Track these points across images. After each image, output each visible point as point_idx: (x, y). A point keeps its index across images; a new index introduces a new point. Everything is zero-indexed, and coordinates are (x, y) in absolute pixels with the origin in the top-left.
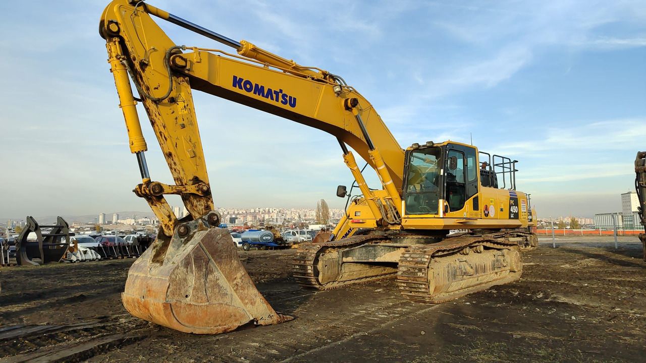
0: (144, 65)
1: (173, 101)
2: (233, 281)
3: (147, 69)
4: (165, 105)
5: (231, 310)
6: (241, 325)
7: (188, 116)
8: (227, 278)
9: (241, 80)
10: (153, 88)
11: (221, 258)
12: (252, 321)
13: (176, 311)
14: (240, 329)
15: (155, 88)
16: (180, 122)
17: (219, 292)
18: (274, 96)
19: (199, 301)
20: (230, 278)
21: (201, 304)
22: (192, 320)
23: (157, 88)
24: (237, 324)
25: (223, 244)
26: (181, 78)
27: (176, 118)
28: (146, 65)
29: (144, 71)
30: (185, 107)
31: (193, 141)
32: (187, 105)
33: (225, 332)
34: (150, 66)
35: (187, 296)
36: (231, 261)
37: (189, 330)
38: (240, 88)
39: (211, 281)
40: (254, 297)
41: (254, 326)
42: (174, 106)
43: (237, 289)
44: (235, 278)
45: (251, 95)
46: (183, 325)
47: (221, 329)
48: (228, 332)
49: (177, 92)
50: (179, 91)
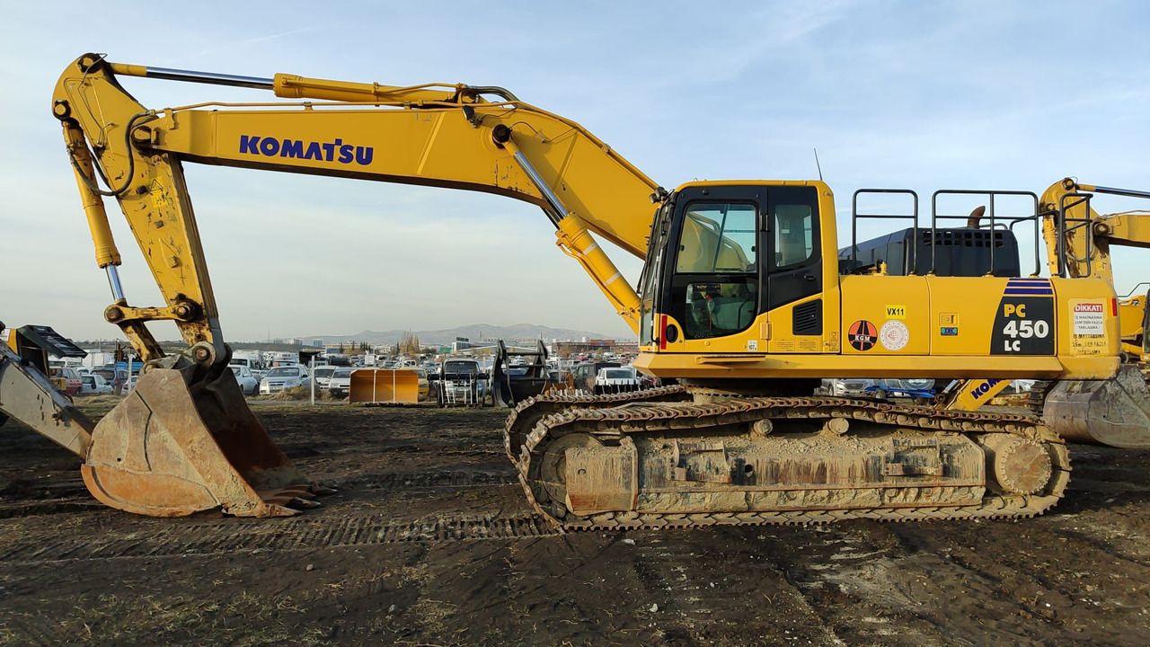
0: (100, 150)
1: (143, 190)
2: (187, 444)
3: (105, 155)
4: (132, 198)
5: (185, 486)
6: (198, 510)
7: (167, 210)
8: (177, 440)
9: (256, 139)
10: (113, 179)
11: (167, 411)
12: (219, 508)
13: (102, 478)
14: (195, 515)
15: (117, 178)
16: (156, 217)
17: (168, 458)
18: (324, 153)
19: (136, 467)
20: (180, 440)
21: (138, 473)
22: (126, 493)
23: (120, 178)
24: (193, 508)
25: (170, 391)
26: (156, 157)
27: (150, 215)
28: (104, 148)
29: (99, 157)
30: (163, 196)
31: (177, 244)
32: (167, 193)
33: (172, 518)
34: (109, 148)
35: (119, 460)
36: (183, 416)
37: (118, 506)
38: (255, 151)
39: (155, 442)
40: (221, 471)
41: (221, 515)
42: (147, 197)
43: (194, 457)
44: (191, 442)
45: (277, 159)
46: (110, 497)
47: (166, 511)
48: (177, 518)
49: (150, 177)
50: (153, 174)
